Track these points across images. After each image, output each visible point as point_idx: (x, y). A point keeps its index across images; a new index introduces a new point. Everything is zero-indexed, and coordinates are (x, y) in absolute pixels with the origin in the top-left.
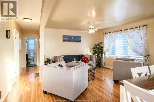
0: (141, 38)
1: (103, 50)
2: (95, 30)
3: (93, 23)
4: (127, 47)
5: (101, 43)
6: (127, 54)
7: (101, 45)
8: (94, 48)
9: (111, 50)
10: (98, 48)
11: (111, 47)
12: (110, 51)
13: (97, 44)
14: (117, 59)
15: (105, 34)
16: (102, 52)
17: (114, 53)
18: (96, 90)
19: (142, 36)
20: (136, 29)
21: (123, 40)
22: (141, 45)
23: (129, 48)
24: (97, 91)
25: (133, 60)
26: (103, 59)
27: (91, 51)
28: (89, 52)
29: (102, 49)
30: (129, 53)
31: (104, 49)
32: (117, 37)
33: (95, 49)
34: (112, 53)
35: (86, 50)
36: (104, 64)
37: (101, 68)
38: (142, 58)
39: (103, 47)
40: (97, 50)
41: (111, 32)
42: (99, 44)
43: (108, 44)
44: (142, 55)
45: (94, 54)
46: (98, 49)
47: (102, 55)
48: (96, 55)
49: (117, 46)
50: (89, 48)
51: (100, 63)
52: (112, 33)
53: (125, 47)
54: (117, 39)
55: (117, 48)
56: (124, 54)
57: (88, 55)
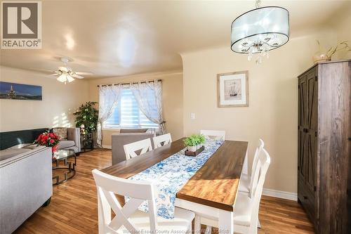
0: (156, 97)
1: (98, 117)
2: (75, 76)
3: (69, 61)
4: (138, 111)
5: (93, 103)
6: (137, 122)
7: (93, 106)
8: (79, 113)
9: (112, 115)
10: (88, 114)
11: (113, 111)
12: (112, 118)
13: (84, 105)
14: (122, 131)
15: (101, 86)
16: (95, 120)
17: (118, 120)
18: (72, 197)
19: (157, 95)
20: (149, 84)
21: (132, 99)
22: (155, 108)
23: (141, 112)
24: (74, 199)
25: (145, 131)
26: (99, 134)
27: (69, 119)
28: (64, 122)
29: (96, 114)
30: (141, 120)
31: (101, 115)
32: (123, 93)
33: (81, 115)
34: (115, 121)
35: (57, 117)
36: (100, 143)
37: (94, 151)
38: (157, 127)
39: (98, 112)
40: (85, 117)
41: (113, 85)
42: (90, 105)
43: (107, 105)
44: (156, 122)
45: (78, 125)
46: (87, 116)
47: (95, 127)
48: (83, 126)
49: (122, 109)
50: (64, 114)
51: (92, 141)
52: (114, 87)
53: (135, 111)
54: (123, 97)
55: (122, 112)
56: (134, 122)
57: (61, 128)
